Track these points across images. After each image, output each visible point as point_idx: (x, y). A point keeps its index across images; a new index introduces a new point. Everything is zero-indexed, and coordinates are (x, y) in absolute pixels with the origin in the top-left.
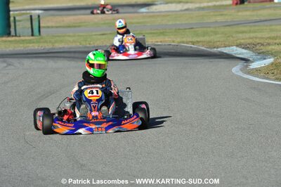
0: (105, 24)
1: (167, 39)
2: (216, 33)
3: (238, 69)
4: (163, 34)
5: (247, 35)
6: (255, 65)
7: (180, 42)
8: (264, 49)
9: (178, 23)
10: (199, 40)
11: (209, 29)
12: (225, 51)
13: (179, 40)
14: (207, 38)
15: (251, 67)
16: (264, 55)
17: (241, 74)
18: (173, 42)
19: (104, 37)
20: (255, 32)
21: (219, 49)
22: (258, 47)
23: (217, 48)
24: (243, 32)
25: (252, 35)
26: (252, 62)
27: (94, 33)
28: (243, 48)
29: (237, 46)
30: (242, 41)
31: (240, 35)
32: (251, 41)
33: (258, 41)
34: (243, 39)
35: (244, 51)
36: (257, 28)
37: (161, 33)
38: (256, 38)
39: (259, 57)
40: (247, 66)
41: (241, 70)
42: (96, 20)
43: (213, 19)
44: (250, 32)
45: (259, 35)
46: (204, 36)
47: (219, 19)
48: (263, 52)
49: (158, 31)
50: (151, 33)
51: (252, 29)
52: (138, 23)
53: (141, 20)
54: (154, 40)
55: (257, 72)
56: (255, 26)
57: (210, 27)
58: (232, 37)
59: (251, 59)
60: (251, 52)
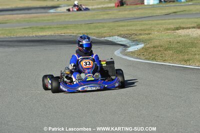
0: (24, 21)
1: (68, 31)
2: (103, 27)
3: (119, 52)
4: (65, 28)
5: (126, 28)
6: (131, 49)
7: (78, 34)
8: (137, 38)
9: (77, 20)
10: (91, 32)
11: (98, 24)
12: (110, 40)
13: (77, 32)
14: (97, 31)
15: (128, 51)
16: (137, 42)
17: (121, 55)
18: (73, 33)
19: (24, 30)
20: (131, 26)
21: (106, 38)
22: (133, 36)
23: (104, 37)
24: (122, 26)
25: (129, 28)
26: (129, 47)
27: (17, 28)
28: (123, 37)
29: (118, 36)
30: (122, 32)
31: (121, 28)
32: (128, 32)
33: (133, 32)
34: (122, 31)
35: (123, 39)
36: (132, 23)
37: (64, 27)
38: (132, 30)
39: (133, 43)
40: (125, 50)
41: (121, 53)
42: (18, 18)
43: (102, 17)
44: (128, 26)
45: (134, 28)
46: (95, 29)
47: (106, 17)
48: (136, 40)
49: (62, 26)
50: (57, 28)
51: (129, 23)
52: (48, 20)
53: (50, 18)
54: (59, 32)
55: (132, 54)
56: (131, 22)
57: (99, 23)
58: (115, 30)
59: (128, 45)
60: (128, 40)
